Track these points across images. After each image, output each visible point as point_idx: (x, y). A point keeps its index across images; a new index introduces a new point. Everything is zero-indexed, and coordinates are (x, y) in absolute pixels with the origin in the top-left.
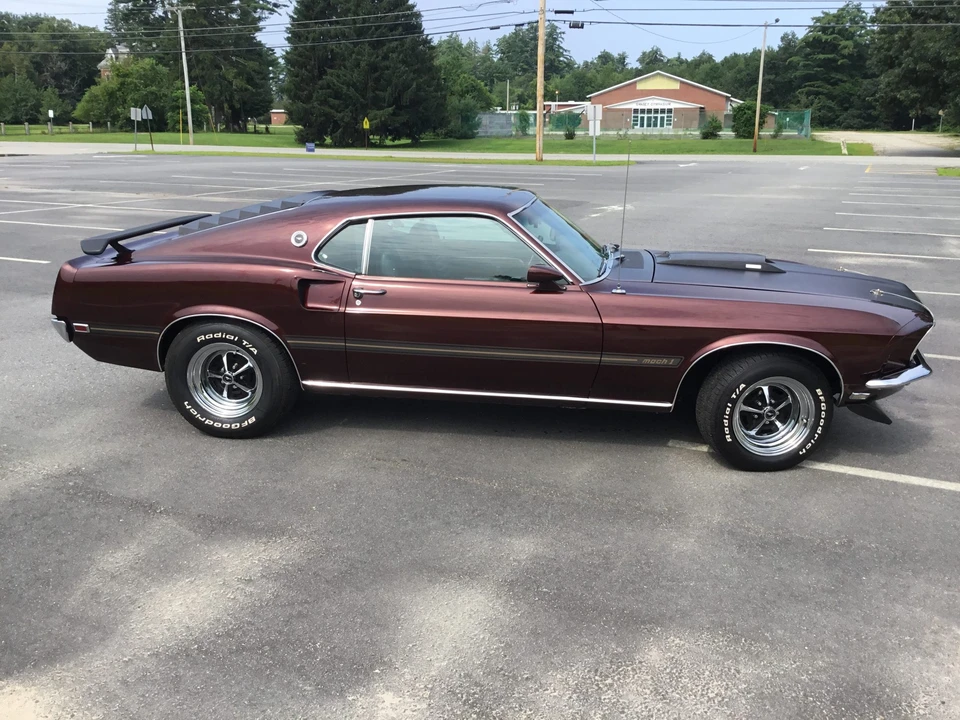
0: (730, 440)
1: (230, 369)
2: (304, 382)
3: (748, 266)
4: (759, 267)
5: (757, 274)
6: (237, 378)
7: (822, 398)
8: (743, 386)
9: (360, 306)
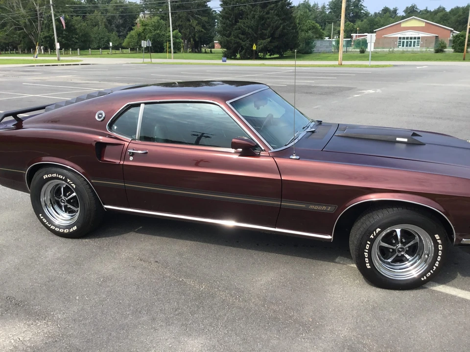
0: (369, 267)
1: (65, 195)
2: (106, 206)
3: (398, 139)
4: (406, 140)
5: (404, 146)
6: (68, 201)
7: (439, 241)
8: (378, 230)
9: (133, 161)
